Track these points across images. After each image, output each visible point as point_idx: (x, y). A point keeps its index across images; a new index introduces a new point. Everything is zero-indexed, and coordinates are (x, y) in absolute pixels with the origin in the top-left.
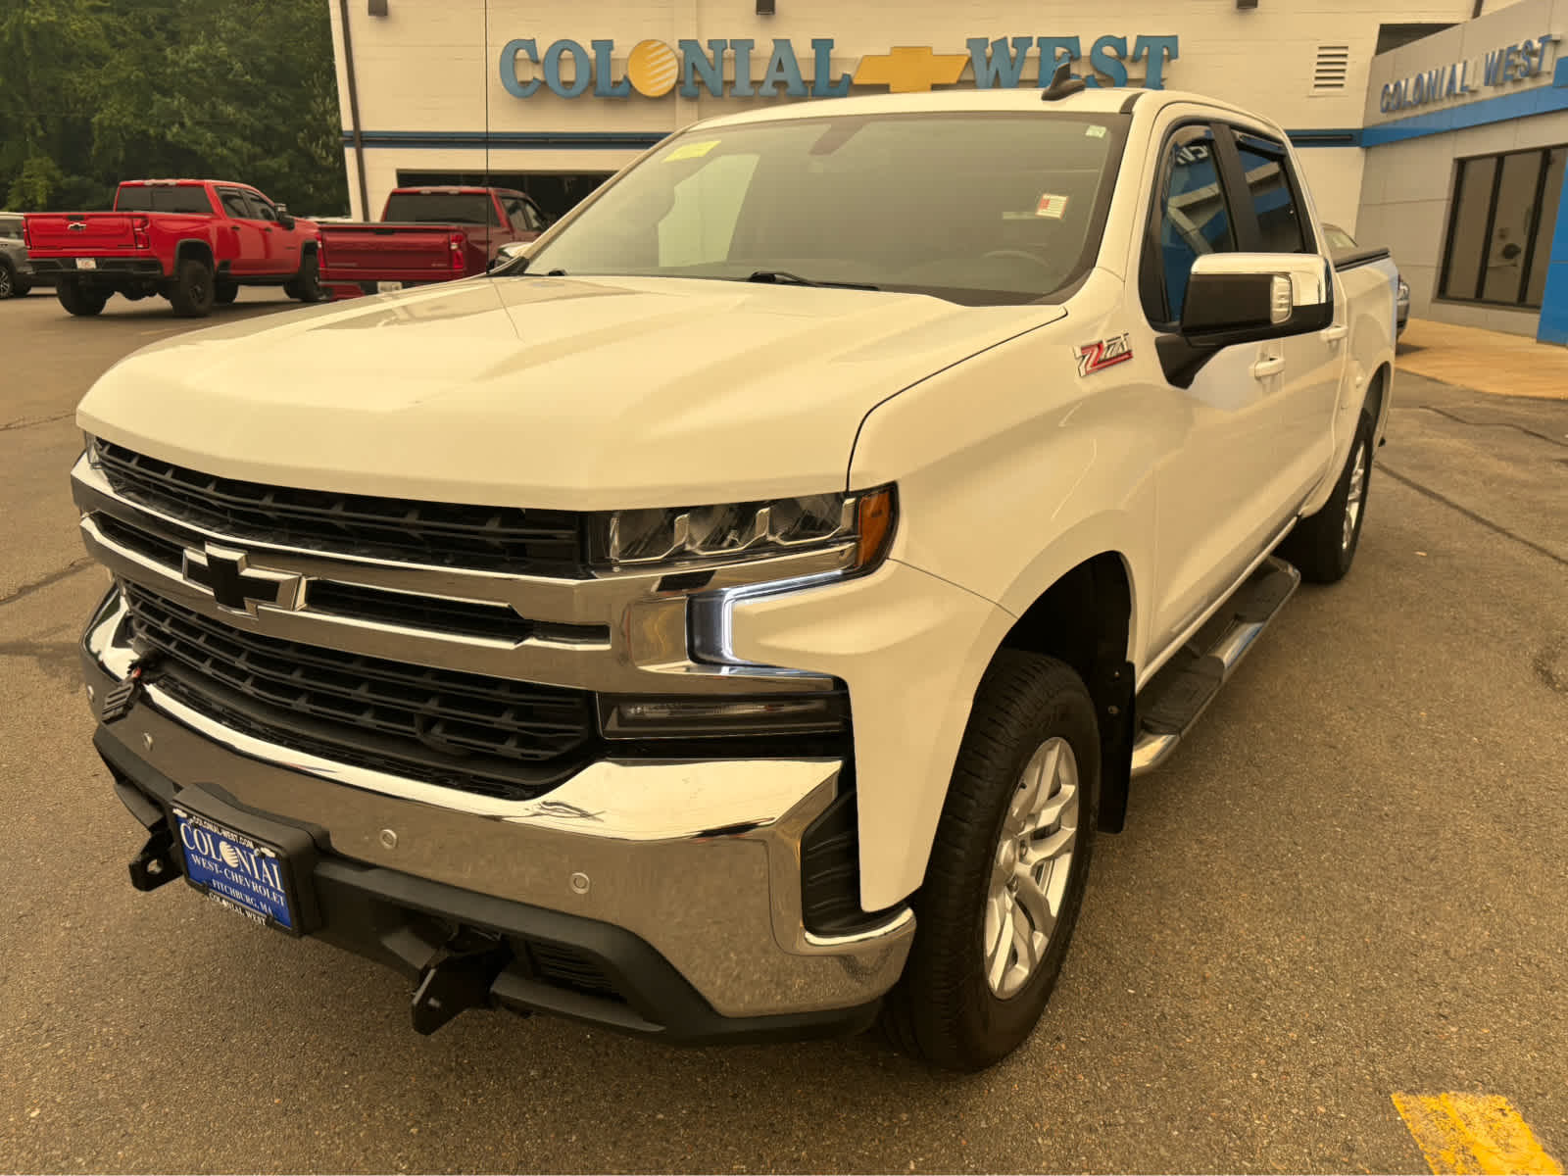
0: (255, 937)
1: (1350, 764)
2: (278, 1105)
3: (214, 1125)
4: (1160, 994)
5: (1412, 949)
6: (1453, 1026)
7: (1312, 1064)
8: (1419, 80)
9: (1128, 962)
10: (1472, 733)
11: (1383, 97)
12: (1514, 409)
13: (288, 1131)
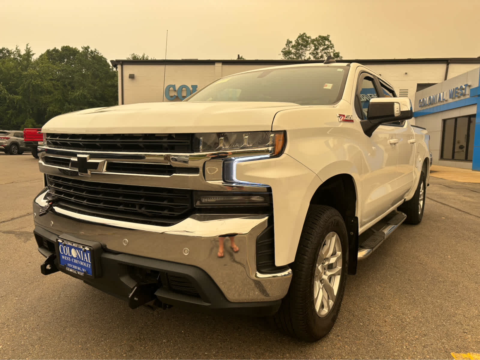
0: (76, 304)
1: (428, 268)
2: (80, 347)
3: (59, 352)
4: (371, 325)
5: (453, 315)
6: (469, 335)
7: (423, 344)
8: (430, 98)
9: (360, 316)
10: (465, 261)
11: (419, 103)
12: (467, 185)
13: (83, 354)
